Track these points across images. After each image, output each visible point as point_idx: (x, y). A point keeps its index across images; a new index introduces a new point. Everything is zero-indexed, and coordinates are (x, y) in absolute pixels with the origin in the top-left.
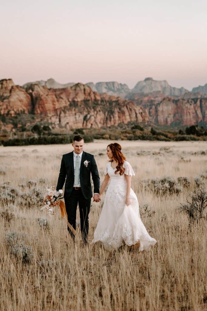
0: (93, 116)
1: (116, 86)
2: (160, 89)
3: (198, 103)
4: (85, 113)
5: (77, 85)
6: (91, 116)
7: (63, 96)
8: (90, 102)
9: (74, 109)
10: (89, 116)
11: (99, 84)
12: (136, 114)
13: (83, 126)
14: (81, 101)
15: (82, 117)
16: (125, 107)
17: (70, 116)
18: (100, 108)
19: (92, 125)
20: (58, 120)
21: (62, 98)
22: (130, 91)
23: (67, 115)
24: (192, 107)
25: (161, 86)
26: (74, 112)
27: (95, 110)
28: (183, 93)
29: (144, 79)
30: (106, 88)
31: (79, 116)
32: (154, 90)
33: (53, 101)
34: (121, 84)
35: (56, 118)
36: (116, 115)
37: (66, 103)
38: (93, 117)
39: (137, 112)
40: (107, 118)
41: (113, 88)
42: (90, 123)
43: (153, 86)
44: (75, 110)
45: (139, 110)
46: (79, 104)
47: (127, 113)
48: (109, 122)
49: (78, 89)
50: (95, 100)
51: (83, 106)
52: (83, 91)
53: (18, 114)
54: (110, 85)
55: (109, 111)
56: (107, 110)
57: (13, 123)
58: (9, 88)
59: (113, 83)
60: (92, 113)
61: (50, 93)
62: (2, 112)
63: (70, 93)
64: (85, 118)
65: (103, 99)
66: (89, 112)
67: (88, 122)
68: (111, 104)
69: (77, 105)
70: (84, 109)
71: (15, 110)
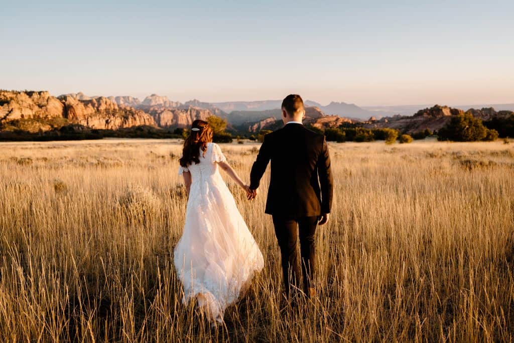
1: (130, 99)
2: (162, 102)
3: (189, 112)
4: (107, 118)
5: (100, 98)
6: (111, 121)
7: (90, 105)
8: (110, 111)
9: (98, 115)
10: (109, 121)
11: (117, 98)
12: (144, 120)
13: (105, 127)
14: (104, 110)
15: (104, 122)
16: (136, 115)
17: (95, 120)
18: (118, 115)
19: (112, 126)
20: (86, 123)
21: (89, 107)
23: (93, 119)
24: (185, 115)
25: (163, 100)
26: (98, 118)
27: (114, 116)
28: (179, 105)
29: (150, 95)
30: (123, 101)
31: (102, 121)
32: (158, 103)
33: (82, 110)
34: (134, 99)
36: (130, 120)
37: (92, 111)
38: (112, 122)
39: (145, 118)
40: (123, 123)
41: (128, 100)
43: (157, 100)
45: (147, 117)
46: (102, 112)
47: (138, 119)
49: (101, 101)
50: (114, 109)
51: (105, 113)
52: (105, 102)
53: (54, 118)
54: (126, 99)
55: (124, 117)
56: (123, 116)
57: (50, 125)
58: (46, 98)
59: (128, 97)
60: (112, 118)
61: (79, 103)
62: (41, 116)
63: (95, 104)
64: (107, 122)
65: (120, 108)
66: (110, 118)
67: (109, 125)
68: (126, 112)
69: (101, 112)
70: (106, 115)
71: (52, 115)
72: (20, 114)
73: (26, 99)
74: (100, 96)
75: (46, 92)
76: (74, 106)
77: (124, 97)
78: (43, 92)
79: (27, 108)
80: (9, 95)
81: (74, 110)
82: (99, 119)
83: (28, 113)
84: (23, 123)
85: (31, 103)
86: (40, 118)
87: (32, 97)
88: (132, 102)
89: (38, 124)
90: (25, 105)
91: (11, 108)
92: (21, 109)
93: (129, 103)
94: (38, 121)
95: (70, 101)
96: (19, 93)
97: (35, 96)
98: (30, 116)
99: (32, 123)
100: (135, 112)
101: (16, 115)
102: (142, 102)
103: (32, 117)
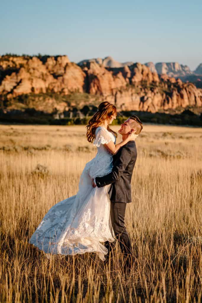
0: (150, 97)
1: (177, 67)
4: (142, 94)
5: (135, 65)
6: (147, 99)
7: (120, 75)
8: (148, 83)
9: (130, 89)
10: (146, 98)
11: (159, 66)
12: (195, 97)
13: (139, 107)
14: (139, 82)
15: (138, 99)
16: (184, 90)
17: (126, 96)
18: (158, 89)
19: (149, 107)
20: (113, 100)
21: (118, 78)
22: (192, 73)
23: (123, 95)
26: (130, 93)
27: (152, 91)
30: (166, 69)
31: (136, 97)
33: (110, 81)
34: (182, 66)
35: (112, 98)
36: (175, 98)
37: (123, 83)
38: (150, 100)
39: (197, 96)
40: (164, 101)
41: (173, 69)
42: (146, 105)
44: (131, 91)
45: (199, 93)
46: (136, 85)
47: (186, 96)
48: (166, 104)
49: (136, 69)
50: (153, 81)
51: (140, 87)
52: (141, 71)
53: (72, 93)
54: (170, 66)
55: (167, 93)
56: (165, 92)
57: (66, 102)
58: (64, 65)
59: (174, 64)
60: (150, 94)
61: (107, 72)
62: (56, 90)
63: (127, 73)
64: (142, 100)
65: (162, 80)
66: (146, 93)
67: (145, 104)
68: (169, 86)
69: (134, 85)
70: (141, 89)
71: (69, 88)
72: (30, 87)
73: (38, 66)
74: (134, 62)
75: (65, 56)
76: (98, 76)
77: (168, 64)
78: (61, 56)
79: (39, 78)
80: (18, 61)
81: (99, 83)
82: (132, 95)
83: (40, 85)
84: (33, 98)
85: (45, 71)
86: (54, 93)
87: (47, 63)
88: (179, 72)
89: (51, 101)
90: (37, 74)
91: (19, 78)
92: (32, 80)
93: (174, 72)
94: (51, 96)
95: (95, 69)
96: (31, 58)
97: (51, 62)
98: (41, 89)
99: (44, 99)
100: (183, 85)
101: (24, 89)
102: (195, 72)
103: (44, 91)
